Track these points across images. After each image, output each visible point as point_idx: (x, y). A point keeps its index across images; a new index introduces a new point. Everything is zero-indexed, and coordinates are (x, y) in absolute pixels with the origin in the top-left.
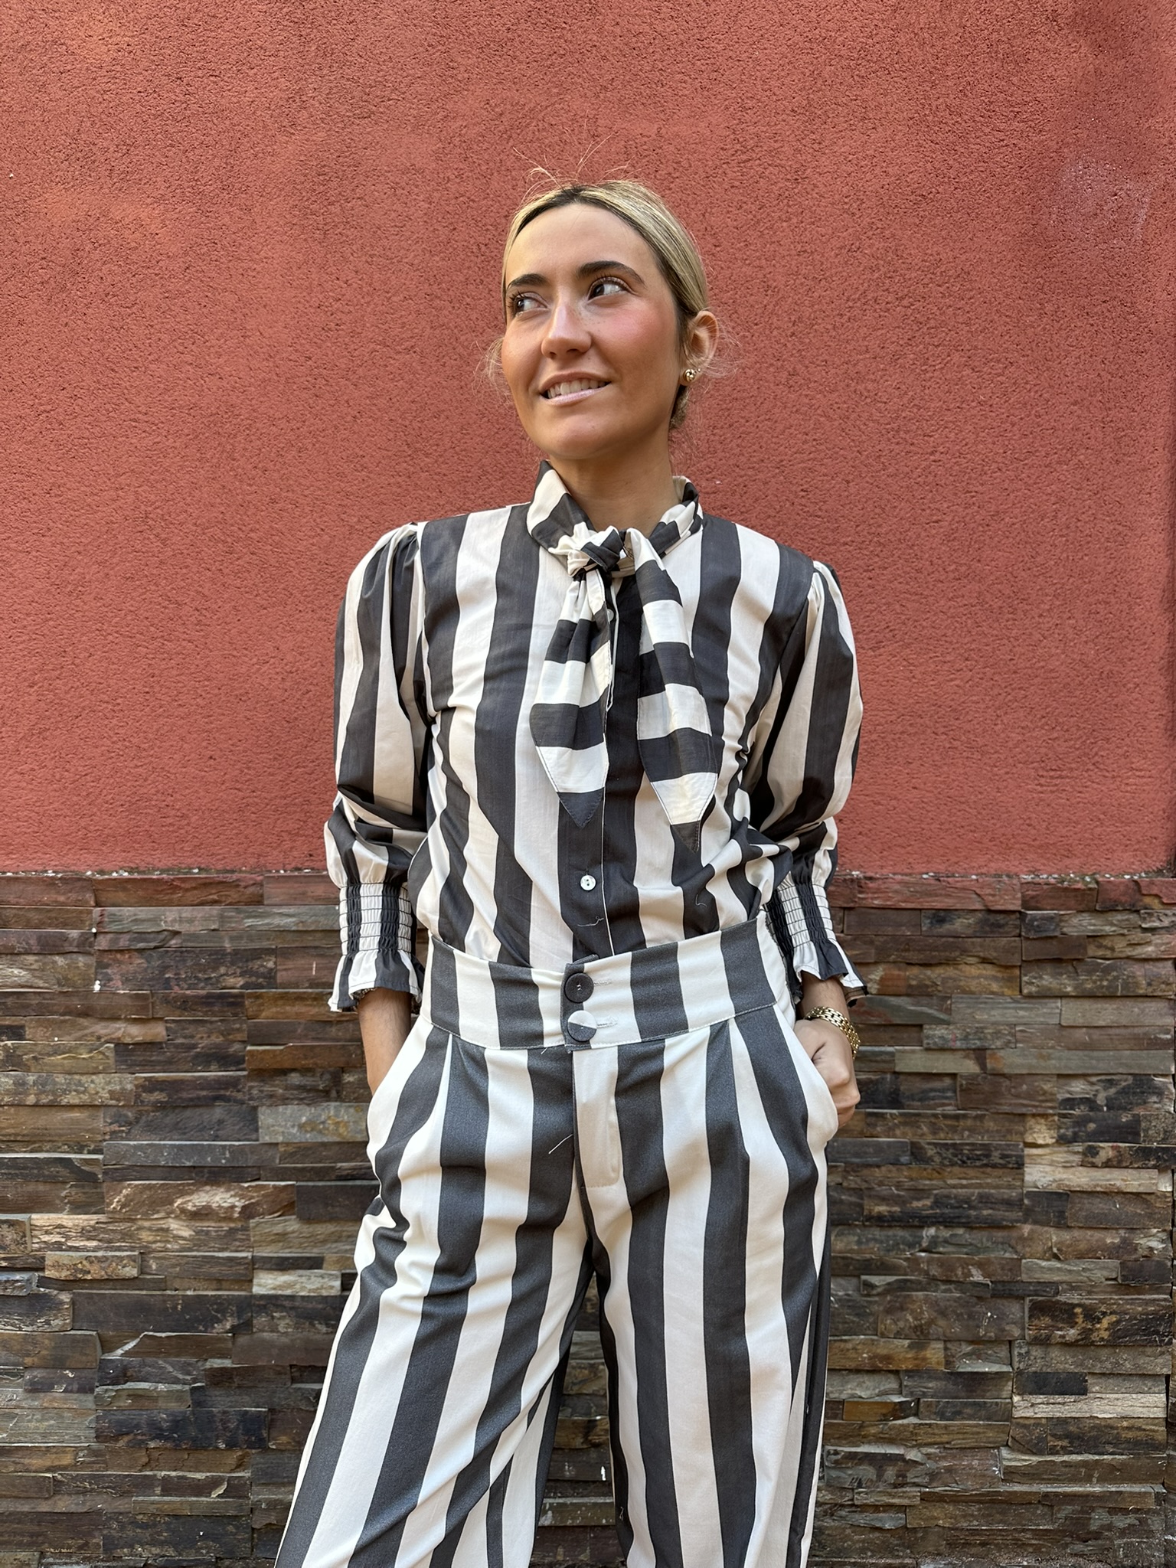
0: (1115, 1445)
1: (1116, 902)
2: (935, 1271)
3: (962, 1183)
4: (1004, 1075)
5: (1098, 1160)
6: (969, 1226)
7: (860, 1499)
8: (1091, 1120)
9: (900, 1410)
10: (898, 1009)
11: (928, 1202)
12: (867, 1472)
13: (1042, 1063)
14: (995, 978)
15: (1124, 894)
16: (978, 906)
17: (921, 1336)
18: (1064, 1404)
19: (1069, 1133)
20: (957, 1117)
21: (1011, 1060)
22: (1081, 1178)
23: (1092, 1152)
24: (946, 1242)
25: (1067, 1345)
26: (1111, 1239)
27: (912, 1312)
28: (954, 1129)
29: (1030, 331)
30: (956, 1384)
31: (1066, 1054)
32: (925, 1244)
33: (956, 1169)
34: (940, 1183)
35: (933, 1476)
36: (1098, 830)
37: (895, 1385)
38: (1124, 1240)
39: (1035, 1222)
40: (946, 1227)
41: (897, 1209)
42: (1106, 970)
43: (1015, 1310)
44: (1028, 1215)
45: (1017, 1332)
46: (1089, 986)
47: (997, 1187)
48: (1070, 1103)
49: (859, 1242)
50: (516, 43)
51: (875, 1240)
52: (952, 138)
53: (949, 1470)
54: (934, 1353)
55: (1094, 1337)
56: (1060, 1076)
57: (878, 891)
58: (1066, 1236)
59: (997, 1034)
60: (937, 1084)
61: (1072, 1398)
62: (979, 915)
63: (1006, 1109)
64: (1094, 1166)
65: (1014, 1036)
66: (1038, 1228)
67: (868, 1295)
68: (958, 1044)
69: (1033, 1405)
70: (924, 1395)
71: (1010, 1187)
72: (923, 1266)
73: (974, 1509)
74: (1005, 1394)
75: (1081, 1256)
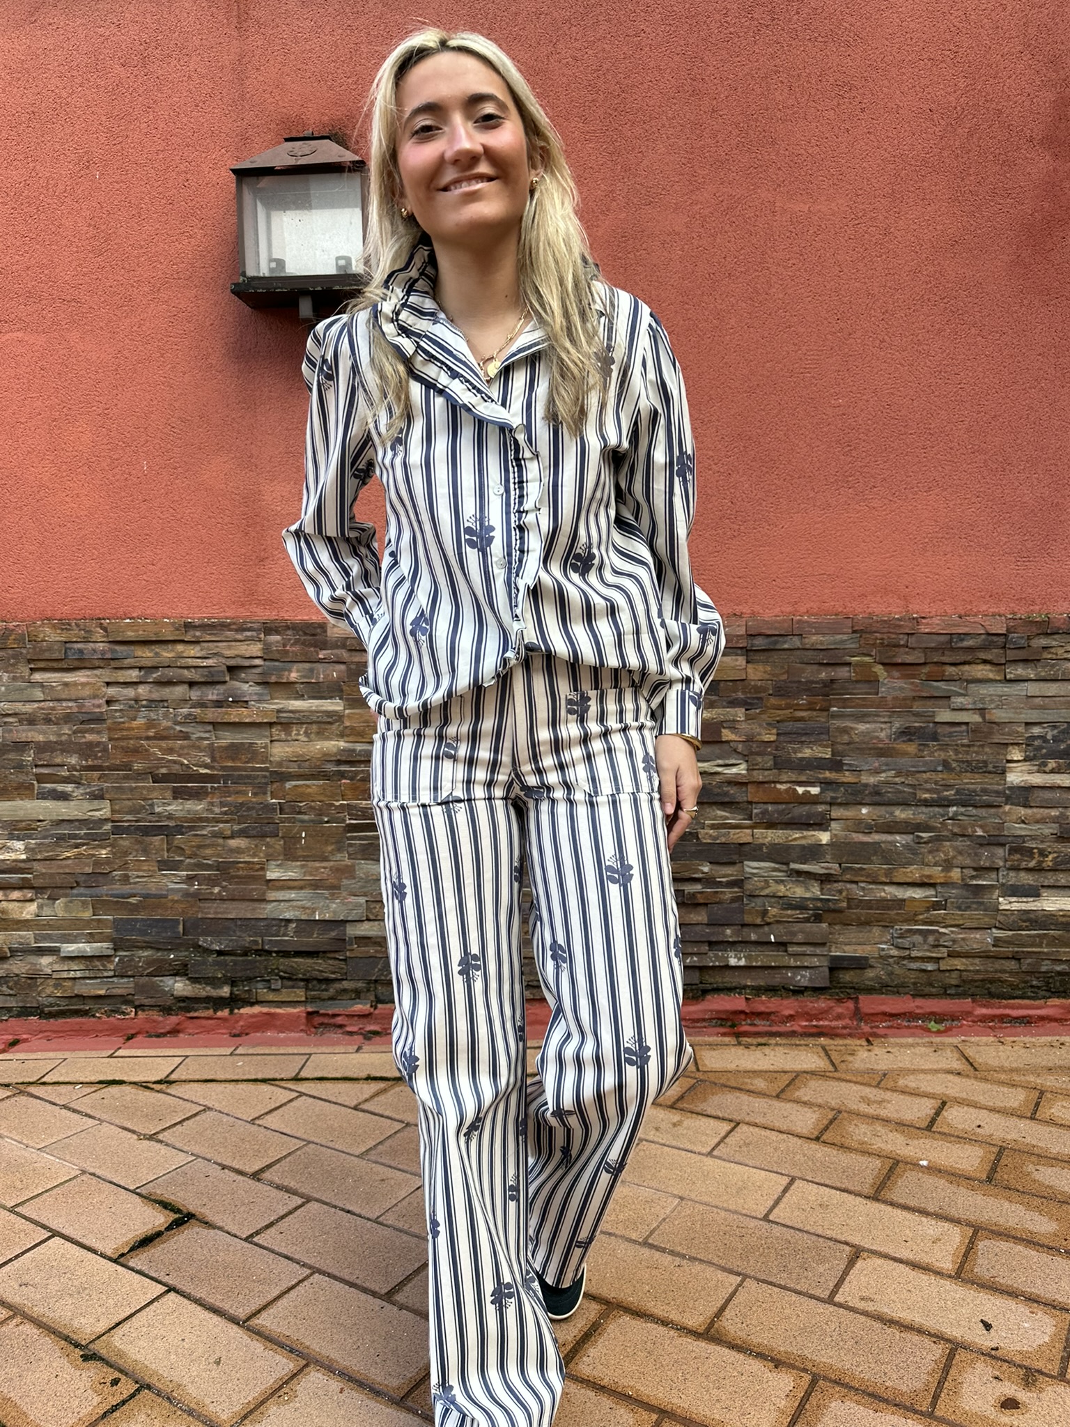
0: (1056, 925)
1: (1059, 629)
2: (956, 830)
3: (971, 782)
4: (994, 723)
5: (1047, 769)
6: (975, 807)
7: (914, 954)
8: (1043, 748)
9: (936, 906)
10: (938, 688)
11: (953, 792)
12: (918, 938)
13: (1017, 716)
14: (991, 671)
15: (1064, 623)
16: (982, 632)
17: (948, 865)
18: (1027, 902)
19: (1032, 754)
20: (969, 746)
21: (999, 715)
22: (1037, 779)
23: (1045, 765)
24: (962, 814)
25: (1028, 870)
26: (1054, 813)
27: (943, 852)
28: (967, 753)
29: (1015, 315)
30: (967, 891)
31: (1030, 711)
32: (951, 815)
33: (968, 774)
34: (959, 782)
35: (954, 941)
36: (1049, 590)
37: (934, 893)
38: (1061, 813)
39: (1012, 804)
40: (963, 806)
41: (935, 796)
42: (1053, 666)
43: (1000, 852)
44: (1008, 800)
45: (1001, 864)
46: (1043, 674)
47: (991, 784)
48: (1034, 738)
49: (914, 814)
50: (731, 161)
51: (923, 813)
52: (973, 209)
53: (963, 939)
54: (956, 874)
55: (1044, 865)
56: (1027, 724)
57: (928, 624)
58: (1029, 811)
59: (992, 701)
60: (957, 729)
61: (1032, 899)
62: (983, 637)
63: (997, 741)
64: (1045, 772)
65: (1002, 702)
66: (1014, 807)
67: (919, 843)
68: (970, 706)
69: (1010, 903)
70: (950, 897)
71: (999, 784)
72: (950, 827)
73: (977, 961)
74: (995, 897)
75: (1037, 822)
